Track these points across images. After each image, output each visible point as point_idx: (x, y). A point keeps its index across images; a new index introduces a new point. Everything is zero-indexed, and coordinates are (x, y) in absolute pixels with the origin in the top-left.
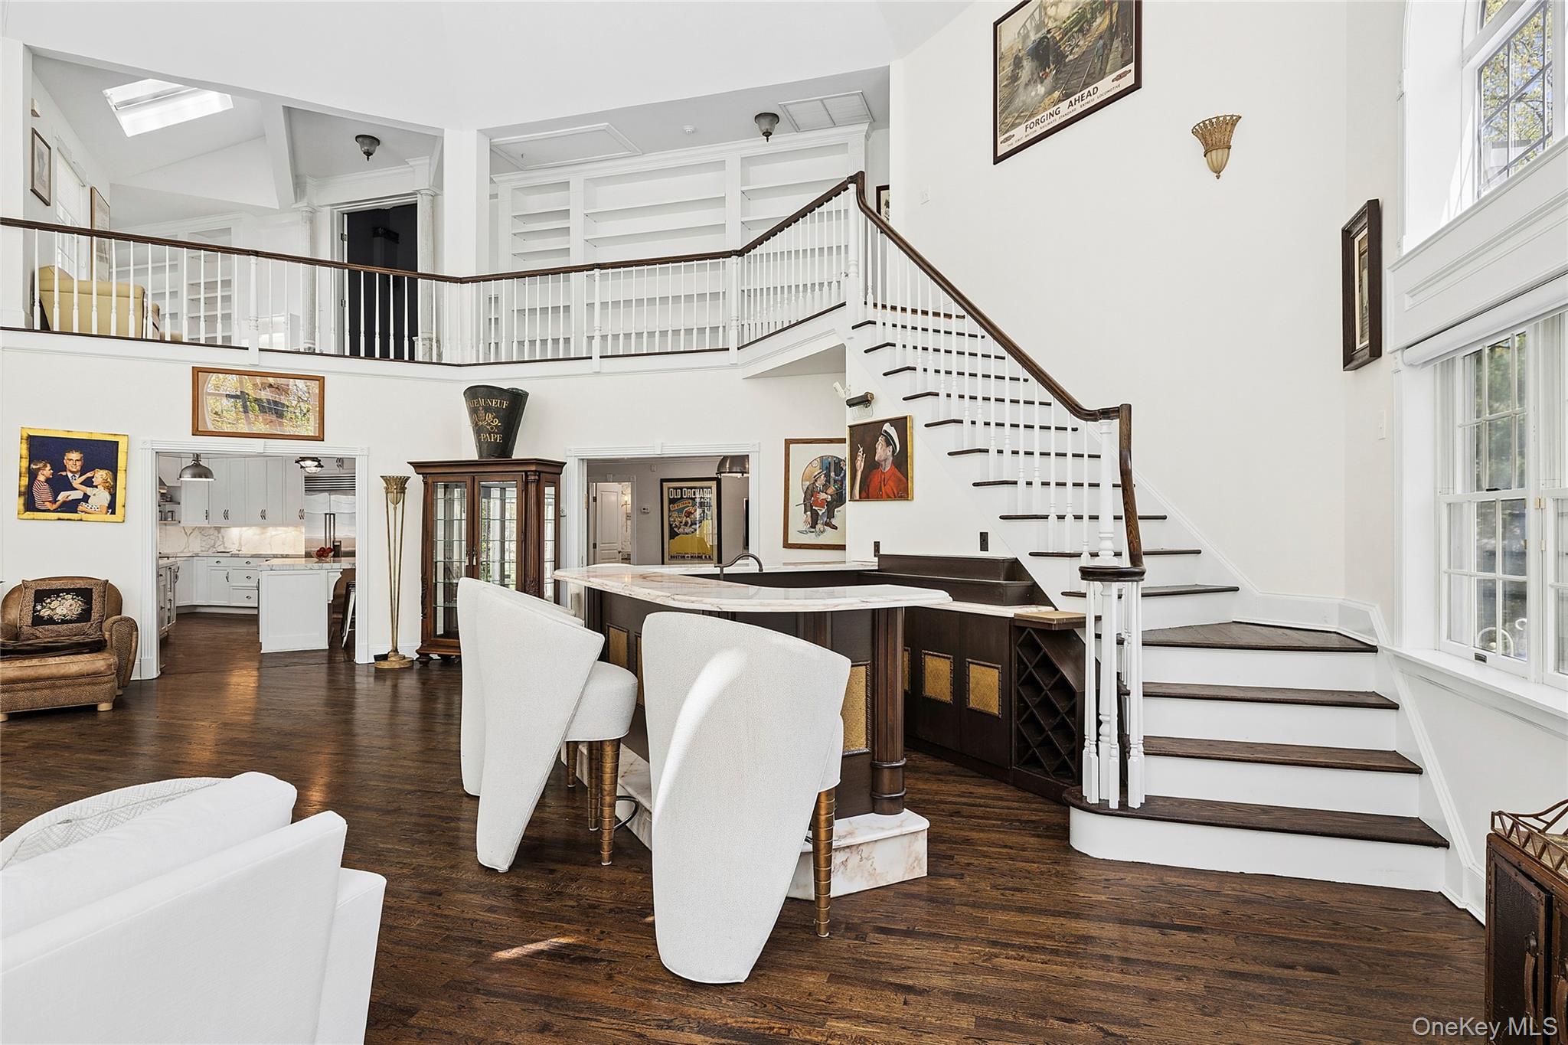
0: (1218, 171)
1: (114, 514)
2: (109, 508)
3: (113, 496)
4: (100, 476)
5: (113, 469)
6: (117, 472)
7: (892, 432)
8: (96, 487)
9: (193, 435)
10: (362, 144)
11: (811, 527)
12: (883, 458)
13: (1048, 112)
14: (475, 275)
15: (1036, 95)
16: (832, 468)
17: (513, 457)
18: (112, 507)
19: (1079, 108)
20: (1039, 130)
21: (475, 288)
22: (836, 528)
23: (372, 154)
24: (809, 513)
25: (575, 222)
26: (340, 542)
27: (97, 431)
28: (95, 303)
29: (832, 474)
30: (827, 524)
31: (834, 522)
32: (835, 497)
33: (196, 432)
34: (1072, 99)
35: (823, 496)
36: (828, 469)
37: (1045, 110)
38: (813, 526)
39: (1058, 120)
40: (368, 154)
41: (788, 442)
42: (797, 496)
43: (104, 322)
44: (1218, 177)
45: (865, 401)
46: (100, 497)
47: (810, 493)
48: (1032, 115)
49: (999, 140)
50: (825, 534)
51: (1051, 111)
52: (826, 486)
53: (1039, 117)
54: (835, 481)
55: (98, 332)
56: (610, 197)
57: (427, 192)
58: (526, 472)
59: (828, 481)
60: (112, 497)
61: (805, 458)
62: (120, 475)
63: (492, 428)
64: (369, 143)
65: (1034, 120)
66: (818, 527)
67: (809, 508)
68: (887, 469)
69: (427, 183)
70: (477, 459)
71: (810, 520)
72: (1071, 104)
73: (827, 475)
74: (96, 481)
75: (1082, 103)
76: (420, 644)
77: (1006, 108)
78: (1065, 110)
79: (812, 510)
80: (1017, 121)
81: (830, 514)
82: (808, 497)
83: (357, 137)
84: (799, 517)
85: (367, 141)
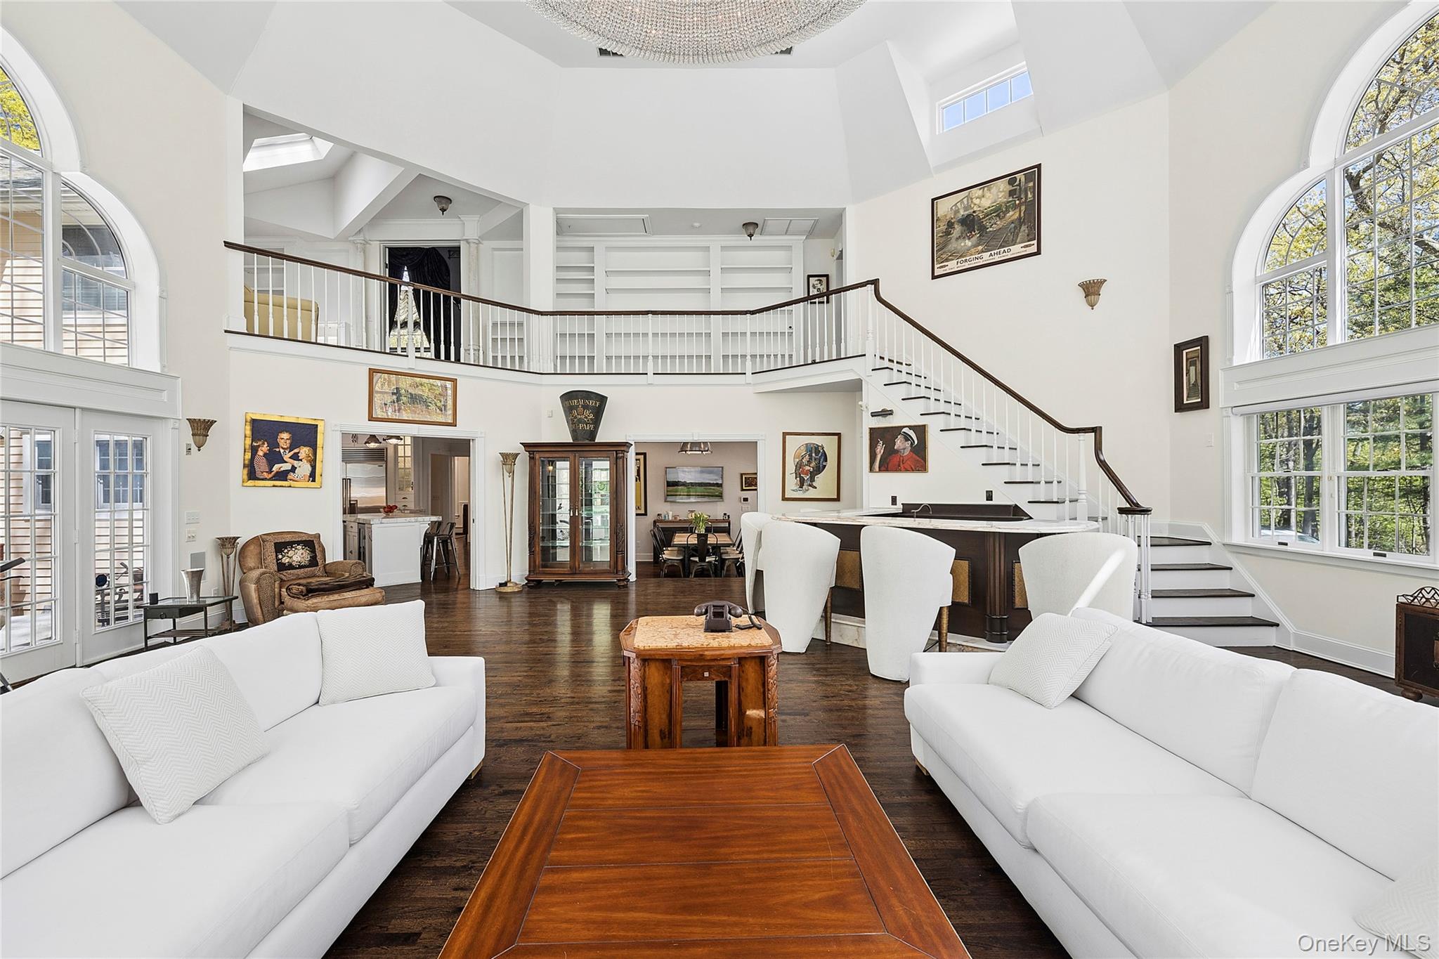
0: (1092, 306)
1: (315, 481)
2: (310, 477)
3: (314, 468)
4: (304, 451)
5: (314, 446)
6: (316, 449)
7: (912, 433)
8: (301, 460)
9: (369, 420)
10: (439, 203)
11: (800, 487)
12: (901, 448)
13: (974, 256)
14: (552, 310)
15: (965, 245)
16: (813, 451)
17: (596, 441)
18: (312, 476)
19: (997, 258)
20: (967, 266)
21: (552, 319)
22: (816, 488)
23: (445, 210)
24: (798, 479)
25: (599, 275)
26: (357, 501)
27: (304, 418)
28: (285, 313)
29: (814, 455)
30: (810, 485)
31: (814, 484)
32: (815, 469)
33: (371, 419)
34: (992, 252)
35: (807, 468)
36: (811, 451)
37: (971, 255)
38: (801, 486)
39: (981, 262)
40: (443, 210)
41: (785, 434)
42: (791, 468)
43: (293, 329)
44: (1093, 309)
45: (885, 413)
46: (304, 468)
47: (799, 466)
48: (961, 256)
49: (936, 266)
50: (808, 492)
51: (977, 256)
52: (809, 462)
53: (968, 258)
54: (815, 459)
55: (288, 336)
56: (619, 260)
57: (475, 241)
58: (616, 451)
59: (811, 459)
60: (312, 469)
61: (795, 444)
62: (319, 451)
63: (588, 420)
64: (443, 202)
65: (964, 259)
66: (804, 487)
67: (798, 476)
68: (905, 454)
69: (476, 235)
70: (571, 441)
71: (799, 483)
72: (991, 255)
73: (810, 455)
74: (301, 456)
75: (999, 256)
76: (528, 573)
77: (942, 249)
78: (986, 257)
79: (800, 477)
80: (950, 258)
81: (812, 479)
82: (798, 468)
83: (435, 198)
84: (792, 482)
85: (444, 201)
